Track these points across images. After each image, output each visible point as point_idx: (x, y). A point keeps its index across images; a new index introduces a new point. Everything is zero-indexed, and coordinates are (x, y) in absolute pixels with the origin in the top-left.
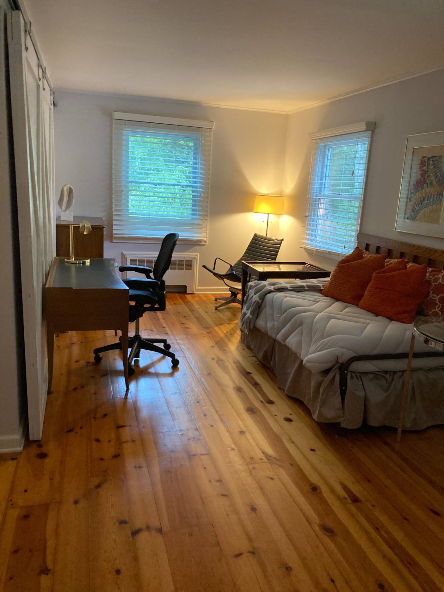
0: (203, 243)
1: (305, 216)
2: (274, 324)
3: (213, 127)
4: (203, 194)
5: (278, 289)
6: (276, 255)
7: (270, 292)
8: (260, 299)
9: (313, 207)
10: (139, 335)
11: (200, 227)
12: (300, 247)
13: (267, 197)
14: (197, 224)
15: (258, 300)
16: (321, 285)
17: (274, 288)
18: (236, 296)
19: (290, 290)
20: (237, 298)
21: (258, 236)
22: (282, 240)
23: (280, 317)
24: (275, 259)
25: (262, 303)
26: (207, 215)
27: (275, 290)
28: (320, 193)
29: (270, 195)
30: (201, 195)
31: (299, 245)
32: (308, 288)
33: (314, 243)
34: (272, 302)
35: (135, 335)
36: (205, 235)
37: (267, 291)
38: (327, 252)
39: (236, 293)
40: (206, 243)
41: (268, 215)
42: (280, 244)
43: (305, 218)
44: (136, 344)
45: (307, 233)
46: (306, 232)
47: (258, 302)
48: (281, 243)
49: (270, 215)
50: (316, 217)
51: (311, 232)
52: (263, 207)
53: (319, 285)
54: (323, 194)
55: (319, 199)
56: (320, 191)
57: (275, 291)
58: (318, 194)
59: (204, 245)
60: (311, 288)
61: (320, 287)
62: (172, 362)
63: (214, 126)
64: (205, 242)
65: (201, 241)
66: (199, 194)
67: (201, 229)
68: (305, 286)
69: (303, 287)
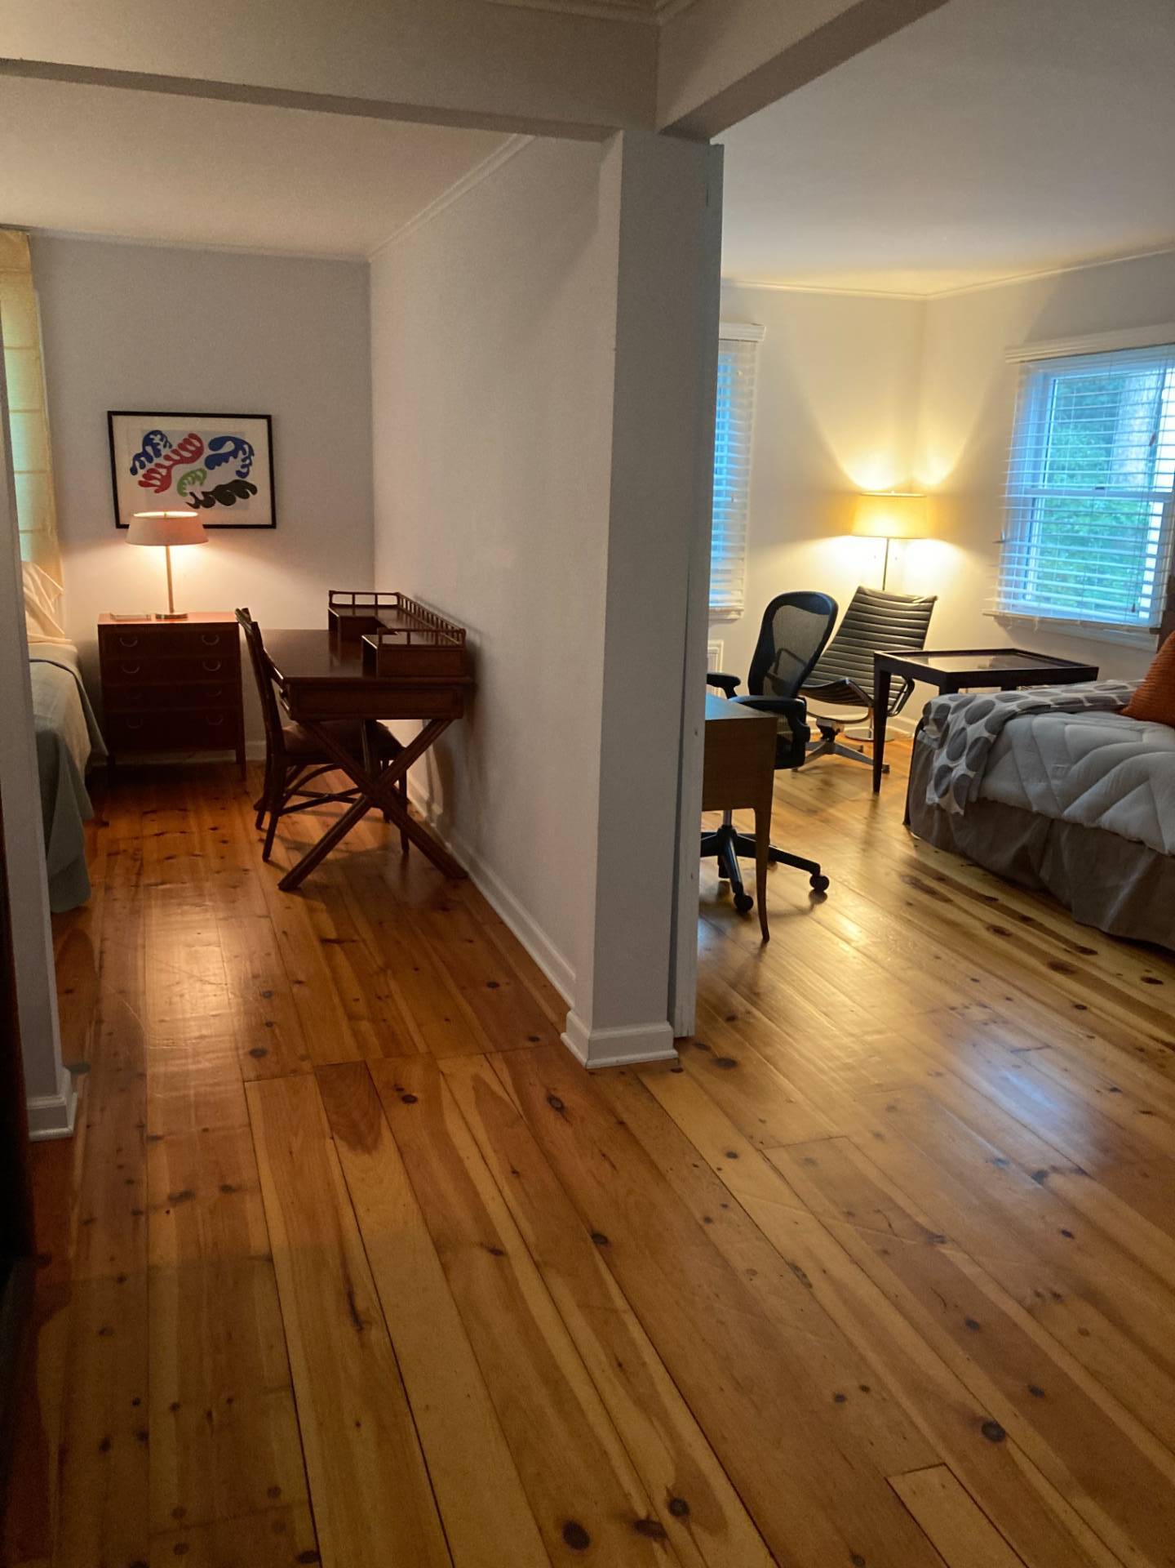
0: (733, 616)
1: (999, 539)
2: (1049, 787)
3: (761, 338)
4: (738, 498)
5: (1028, 709)
6: (923, 637)
7: (1013, 715)
8: (991, 731)
9: (1020, 519)
10: (731, 826)
11: (727, 577)
12: (985, 614)
13: (885, 498)
14: (722, 570)
15: (986, 734)
16: (1114, 696)
17: (1018, 706)
18: (834, 739)
19: (1056, 710)
20: (835, 741)
21: (868, 593)
22: (935, 599)
23: (1069, 768)
24: (921, 646)
25: (996, 740)
26: (743, 549)
27: (1024, 710)
28: (1033, 486)
29: (893, 494)
30: (733, 500)
31: (983, 610)
32: (1091, 704)
33: (1021, 602)
34: (1033, 737)
35: (723, 826)
36: (739, 595)
37: (1005, 714)
38: (1079, 623)
39: (835, 730)
40: (739, 614)
41: (888, 541)
42: (930, 610)
43: (997, 545)
44: (731, 844)
45: (1001, 580)
46: (1000, 577)
47: (987, 740)
48: (932, 607)
49: (891, 541)
50: (1026, 543)
51: (1015, 578)
52: (877, 523)
53: (1110, 697)
54: (1041, 488)
55: (1034, 499)
56: (1033, 481)
57: (1025, 714)
58: (1028, 487)
59: (735, 620)
60: (1097, 704)
61: (1114, 701)
62: (812, 882)
63: (764, 336)
64: (739, 612)
65: (728, 611)
66: (730, 499)
67: (729, 581)
68: (1084, 699)
69: (1080, 701)
